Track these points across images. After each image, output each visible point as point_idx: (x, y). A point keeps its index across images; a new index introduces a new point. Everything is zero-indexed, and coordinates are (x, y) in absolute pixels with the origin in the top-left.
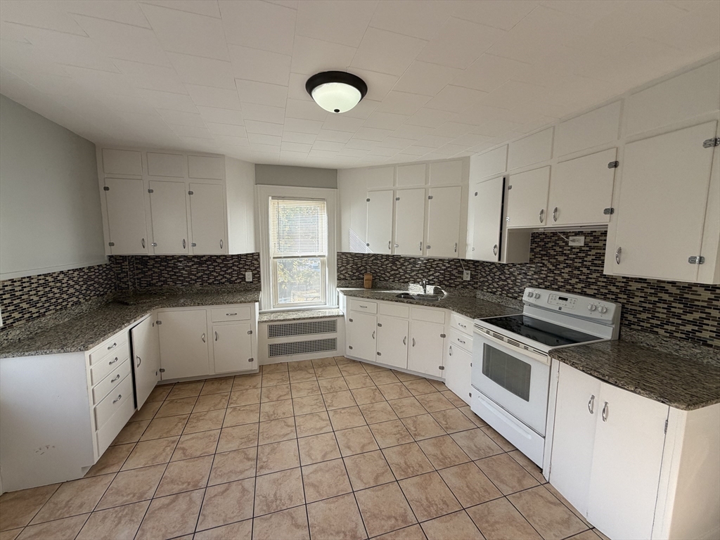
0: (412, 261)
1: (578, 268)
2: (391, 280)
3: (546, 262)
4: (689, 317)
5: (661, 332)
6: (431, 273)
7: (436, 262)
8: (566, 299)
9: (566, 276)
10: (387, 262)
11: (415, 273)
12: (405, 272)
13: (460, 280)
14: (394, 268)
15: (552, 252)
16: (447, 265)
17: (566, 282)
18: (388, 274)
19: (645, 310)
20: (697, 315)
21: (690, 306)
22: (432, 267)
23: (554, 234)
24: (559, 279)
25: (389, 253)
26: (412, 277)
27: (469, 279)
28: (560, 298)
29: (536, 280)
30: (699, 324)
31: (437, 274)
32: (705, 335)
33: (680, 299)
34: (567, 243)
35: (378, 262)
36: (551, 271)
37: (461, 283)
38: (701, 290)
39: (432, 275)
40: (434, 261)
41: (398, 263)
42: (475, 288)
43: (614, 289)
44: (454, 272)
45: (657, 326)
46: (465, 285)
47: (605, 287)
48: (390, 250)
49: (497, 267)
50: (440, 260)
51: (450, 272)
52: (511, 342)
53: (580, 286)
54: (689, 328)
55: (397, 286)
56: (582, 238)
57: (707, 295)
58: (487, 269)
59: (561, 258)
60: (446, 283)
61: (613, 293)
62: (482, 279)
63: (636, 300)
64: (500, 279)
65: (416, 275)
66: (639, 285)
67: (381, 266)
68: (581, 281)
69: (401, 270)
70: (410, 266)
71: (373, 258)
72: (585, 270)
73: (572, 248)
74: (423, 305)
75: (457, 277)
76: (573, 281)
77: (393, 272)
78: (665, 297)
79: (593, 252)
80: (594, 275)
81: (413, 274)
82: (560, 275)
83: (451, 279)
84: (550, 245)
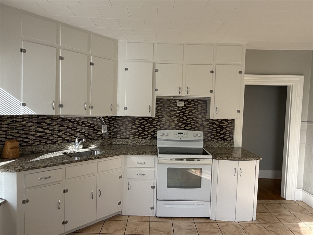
0: (60, 120)
1: (182, 117)
2: (36, 144)
3: (165, 115)
4: (222, 132)
5: (214, 140)
6: (78, 130)
7: (81, 121)
8: (182, 133)
9: (176, 122)
10: (29, 125)
11: (63, 132)
12: (53, 133)
13: (99, 133)
14: (40, 130)
15: (168, 110)
16: (91, 122)
17: (176, 125)
18: (32, 138)
19: (209, 132)
20: (224, 131)
21: (222, 128)
22: (79, 125)
23: (169, 100)
24: (173, 123)
25: (52, 113)
26: (60, 136)
27: (106, 131)
28: (179, 133)
29: (159, 126)
30: (224, 134)
31: (83, 131)
32: (226, 137)
33: (219, 126)
34: (176, 105)
35: (18, 125)
36: (168, 120)
37: (101, 135)
38: (224, 122)
39: (79, 132)
40: (80, 118)
41: (44, 124)
42: (110, 137)
43: (198, 125)
44: (96, 127)
45: (213, 138)
46: (103, 136)
47: (194, 125)
48: (54, 110)
49: (129, 121)
50: (85, 118)
51: (93, 127)
52: (188, 160)
53: (183, 126)
54: (222, 136)
55: (46, 148)
56: (183, 103)
57: (226, 123)
58: (120, 122)
59: (173, 113)
60: (90, 137)
61: (197, 127)
62: (115, 130)
63: (206, 129)
64: (132, 128)
65: (64, 134)
66: (207, 123)
67: (22, 130)
68: (183, 123)
69: (48, 131)
70: (57, 126)
71: (9, 121)
72: (185, 118)
73: (178, 107)
74: (108, 156)
75: (98, 131)
76: (180, 124)
77: (38, 135)
78: (215, 126)
79: (188, 109)
80: (189, 120)
81: (61, 133)
82: (173, 121)
83: (94, 133)
84: (166, 106)
